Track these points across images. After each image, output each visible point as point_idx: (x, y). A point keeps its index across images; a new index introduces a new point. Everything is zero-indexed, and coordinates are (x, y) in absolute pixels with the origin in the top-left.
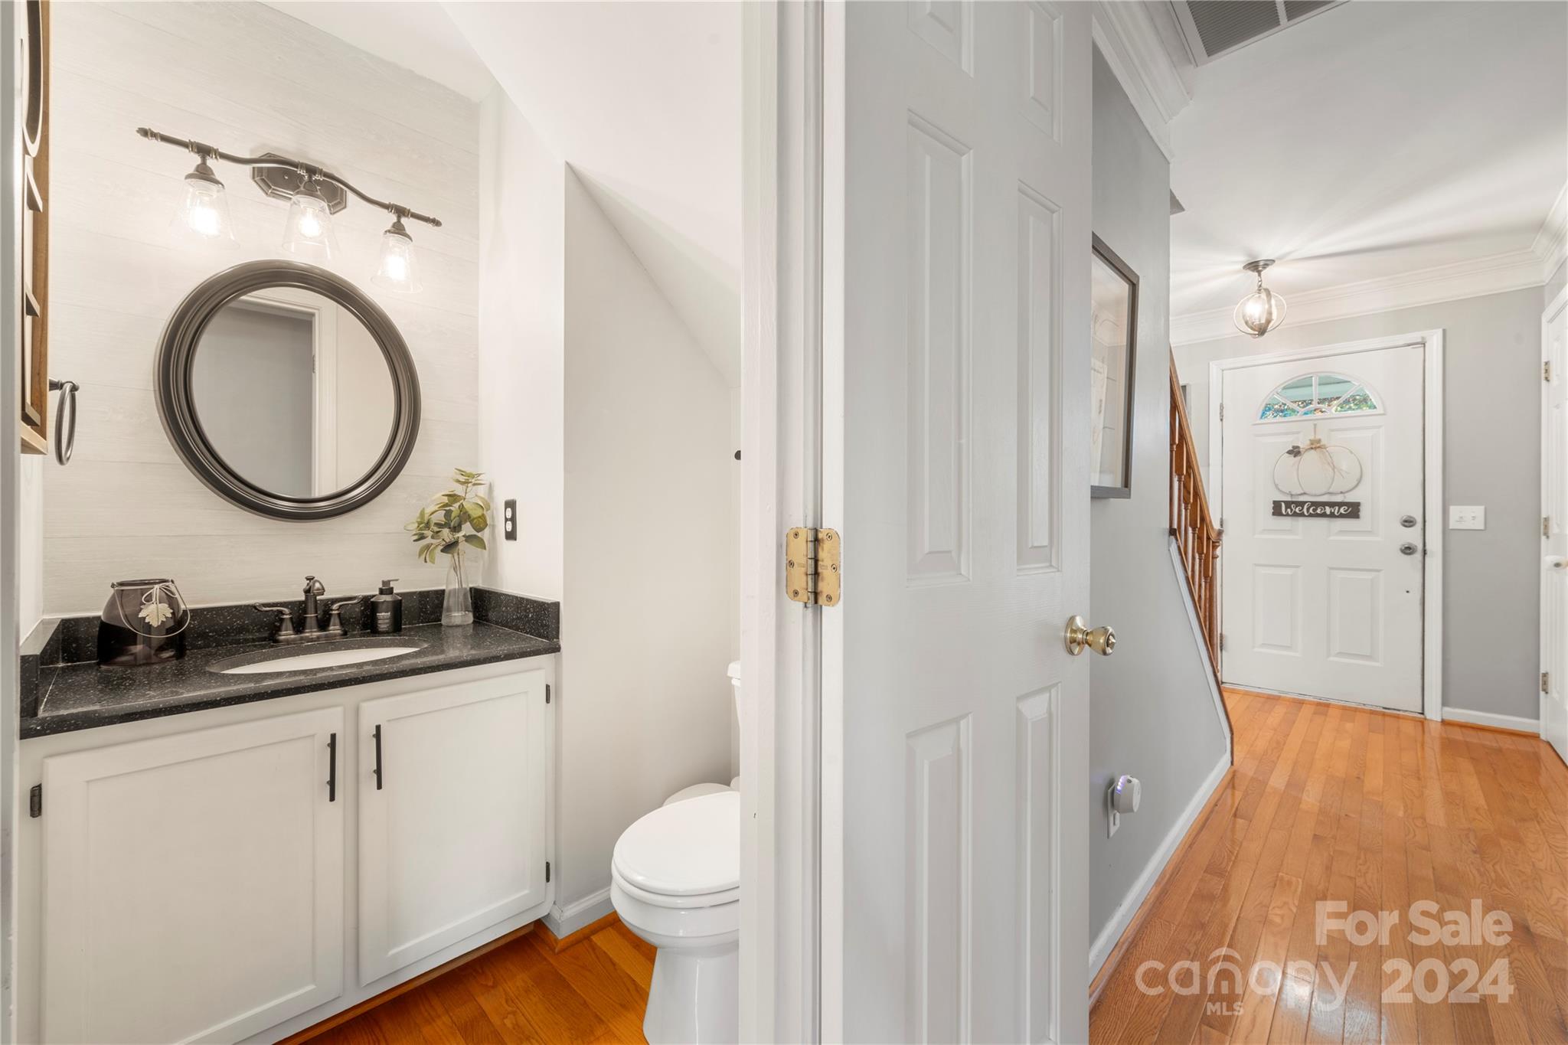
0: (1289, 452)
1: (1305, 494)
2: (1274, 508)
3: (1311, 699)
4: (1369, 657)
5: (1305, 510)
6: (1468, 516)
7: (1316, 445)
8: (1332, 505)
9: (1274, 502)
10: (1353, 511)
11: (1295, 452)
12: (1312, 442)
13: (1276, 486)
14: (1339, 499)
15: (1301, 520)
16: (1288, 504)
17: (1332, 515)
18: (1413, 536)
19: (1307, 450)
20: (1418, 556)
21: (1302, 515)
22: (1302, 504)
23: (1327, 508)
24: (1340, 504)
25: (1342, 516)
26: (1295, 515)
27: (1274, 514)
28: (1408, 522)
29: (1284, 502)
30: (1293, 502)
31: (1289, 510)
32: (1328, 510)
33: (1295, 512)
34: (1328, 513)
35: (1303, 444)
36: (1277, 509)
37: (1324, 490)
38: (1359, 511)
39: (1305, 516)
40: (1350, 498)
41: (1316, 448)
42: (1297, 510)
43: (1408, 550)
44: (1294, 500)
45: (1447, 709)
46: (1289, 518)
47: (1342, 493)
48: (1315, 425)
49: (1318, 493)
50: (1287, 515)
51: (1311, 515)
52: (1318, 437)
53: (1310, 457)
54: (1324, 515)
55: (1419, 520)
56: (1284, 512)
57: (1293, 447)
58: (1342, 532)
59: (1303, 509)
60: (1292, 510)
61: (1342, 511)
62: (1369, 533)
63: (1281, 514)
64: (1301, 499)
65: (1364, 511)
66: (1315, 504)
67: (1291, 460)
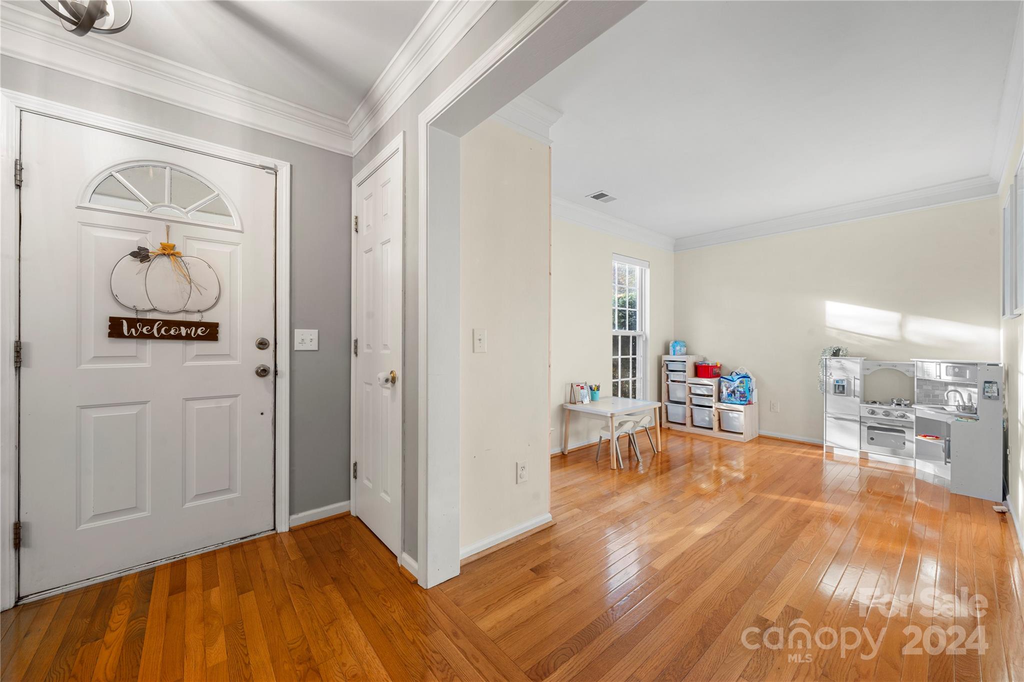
0: (134, 254)
1: (154, 310)
2: (110, 327)
4: (228, 490)
5: (155, 331)
6: (307, 339)
8: (188, 325)
9: (112, 319)
10: (211, 332)
11: (142, 255)
12: (164, 247)
13: (115, 298)
14: (195, 318)
15: (150, 345)
16: (132, 322)
17: (188, 337)
18: (265, 358)
19: (157, 256)
20: (271, 377)
21: (151, 336)
22: (151, 322)
23: (183, 329)
24: (197, 325)
25: (199, 338)
26: (142, 336)
27: (111, 335)
28: (262, 345)
29: (127, 319)
30: (139, 320)
31: (133, 330)
32: (183, 331)
33: (142, 333)
34: (184, 334)
35: (153, 247)
36: (116, 328)
37: (180, 307)
38: (217, 333)
39: (155, 338)
40: (208, 318)
41: (169, 255)
42: (144, 330)
43: (262, 372)
44: (139, 317)
45: (294, 517)
46: (134, 341)
47: (199, 311)
48: (168, 227)
49: (171, 310)
50: (131, 336)
51: (162, 337)
52: (172, 242)
53: (161, 265)
54: (178, 337)
55: (272, 342)
56: (126, 333)
57: (140, 248)
58: (198, 357)
59: (152, 328)
60: (137, 330)
61: (199, 332)
62: (227, 356)
63: (122, 336)
64: (150, 316)
65: (222, 332)
66: (168, 324)
67: (136, 264)
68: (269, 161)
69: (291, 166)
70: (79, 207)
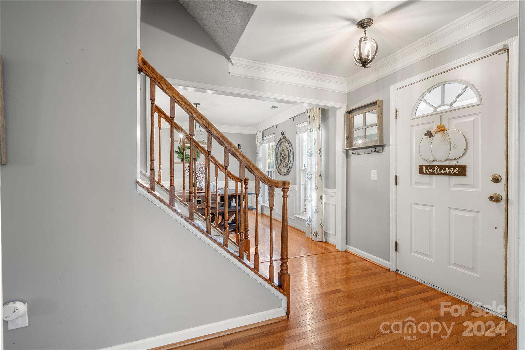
0: (426, 135)
1: (435, 160)
2: (419, 169)
3: (439, 289)
4: (472, 270)
5: (435, 171)
7: (441, 129)
8: (450, 167)
9: (420, 166)
10: (462, 171)
11: (429, 134)
12: (439, 127)
13: (421, 156)
14: (453, 163)
15: (434, 178)
16: (427, 167)
17: (450, 174)
18: (499, 189)
19: (436, 133)
20: (503, 203)
21: (433, 174)
22: (433, 167)
23: (447, 169)
24: (454, 167)
25: (455, 174)
26: (430, 174)
27: (420, 173)
28: (497, 180)
29: (425, 166)
30: (429, 166)
31: (427, 170)
32: (447, 171)
33: (430, 171)
34: (448, 172)
35: (434, 129)
36: (422, 170)
37: (446, 157)
38: (465, 171)
39: (435, 174)
40: (461, 162)
41: (441, 131)
42: (431, 171)
43: (496, 199)
44: (430, 164)
46: (428, 176)
47: (455, 159)
48: (441, 116)
49: (442, 160)
50: (426, 174)
51: (438, 174)
52: (442, 124)
53: (438, 137)
54: (445, 174)
55: (504, 178)
56: (425, 173)
57: (427, 131)
58: (456, 185)
59: (434, 170)
60: (428, 171)
61: (455, 171)
62: (472, 186)
63: (423, 173)
64: (434, 163)
65: (469, 171)
66: (441, 167)
67: (427, 138)
68: (500, 46)
70: (411, 120)
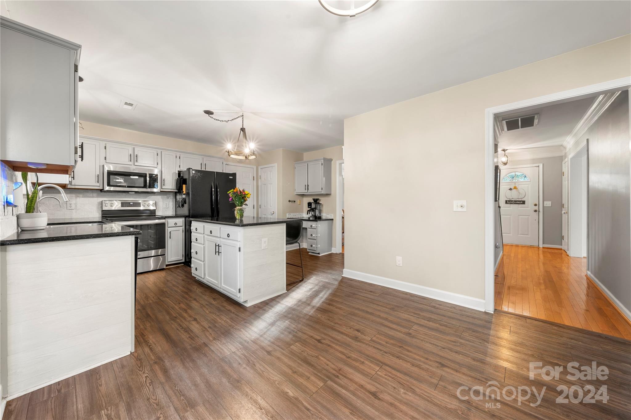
0: (509, 189)
1: (513, 199)
4: (527, 235)
6: (548, 204)
7: (515, 188)
8: (519, 201)
9: (506, 201)
10: (524, 202)
11: (511, 189)
12: (514, 187)
13: (507, 198)
15: (512, 204)
16: (509, 201)
17: (519, 204)
18: (536, 208)
19: (513, 189)
20: (538, 212)
21: (512, 203)
22: (512, 201)
24: (521, 201)
25: (521, 204)
26: (511, 203)
27: (506, 203)
28: (536, 205)
29: (508, 201)
32: (518, 202)
35: (512, 187)
37: (517, 198)
40: (523, 200)
41: (515, 189)
43: (535, 211)
45: (544, 245)
47: (521, 198)
48: (515, 184)
50: (509, 204)
51: (514, 204)
52: (516, 186)
53: (514, 191)
54: (517, 203)
55: (538, 204)
58: (521, 207)
61: (521, 202)
62: (527, 207)
63: (507, 203)
64: (512, 200)
65: (526, 203)
66: (515, 201)
67: (510, 191)
68: (537, 165)
69: (543, 164)
